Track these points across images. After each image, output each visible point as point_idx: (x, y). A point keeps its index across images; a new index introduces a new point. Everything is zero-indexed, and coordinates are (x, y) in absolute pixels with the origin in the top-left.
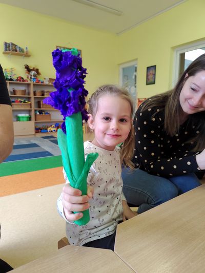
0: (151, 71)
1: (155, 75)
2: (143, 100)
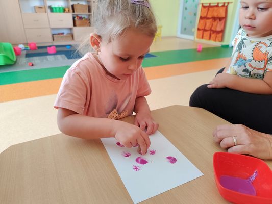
2: (208, 5)
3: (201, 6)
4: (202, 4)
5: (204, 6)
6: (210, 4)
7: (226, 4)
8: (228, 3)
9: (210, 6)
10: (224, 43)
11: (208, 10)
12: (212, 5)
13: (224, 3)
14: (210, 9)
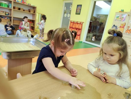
0: (79, 8)
1: (81, 10)
2: (73, 22)
3: (70, 22)
4: (71, 21)
5: (71, 22)
6: (74, 21)
7: (82, 23)
8: (83, 23)
9: (74, 23)
10: (81, 41)
11: (73, 24)
12: (75, 22)
13: (81, 22)
14: (74, 24)
